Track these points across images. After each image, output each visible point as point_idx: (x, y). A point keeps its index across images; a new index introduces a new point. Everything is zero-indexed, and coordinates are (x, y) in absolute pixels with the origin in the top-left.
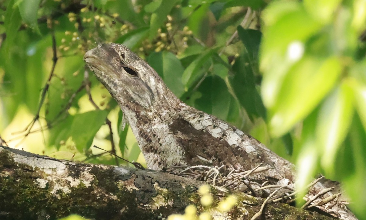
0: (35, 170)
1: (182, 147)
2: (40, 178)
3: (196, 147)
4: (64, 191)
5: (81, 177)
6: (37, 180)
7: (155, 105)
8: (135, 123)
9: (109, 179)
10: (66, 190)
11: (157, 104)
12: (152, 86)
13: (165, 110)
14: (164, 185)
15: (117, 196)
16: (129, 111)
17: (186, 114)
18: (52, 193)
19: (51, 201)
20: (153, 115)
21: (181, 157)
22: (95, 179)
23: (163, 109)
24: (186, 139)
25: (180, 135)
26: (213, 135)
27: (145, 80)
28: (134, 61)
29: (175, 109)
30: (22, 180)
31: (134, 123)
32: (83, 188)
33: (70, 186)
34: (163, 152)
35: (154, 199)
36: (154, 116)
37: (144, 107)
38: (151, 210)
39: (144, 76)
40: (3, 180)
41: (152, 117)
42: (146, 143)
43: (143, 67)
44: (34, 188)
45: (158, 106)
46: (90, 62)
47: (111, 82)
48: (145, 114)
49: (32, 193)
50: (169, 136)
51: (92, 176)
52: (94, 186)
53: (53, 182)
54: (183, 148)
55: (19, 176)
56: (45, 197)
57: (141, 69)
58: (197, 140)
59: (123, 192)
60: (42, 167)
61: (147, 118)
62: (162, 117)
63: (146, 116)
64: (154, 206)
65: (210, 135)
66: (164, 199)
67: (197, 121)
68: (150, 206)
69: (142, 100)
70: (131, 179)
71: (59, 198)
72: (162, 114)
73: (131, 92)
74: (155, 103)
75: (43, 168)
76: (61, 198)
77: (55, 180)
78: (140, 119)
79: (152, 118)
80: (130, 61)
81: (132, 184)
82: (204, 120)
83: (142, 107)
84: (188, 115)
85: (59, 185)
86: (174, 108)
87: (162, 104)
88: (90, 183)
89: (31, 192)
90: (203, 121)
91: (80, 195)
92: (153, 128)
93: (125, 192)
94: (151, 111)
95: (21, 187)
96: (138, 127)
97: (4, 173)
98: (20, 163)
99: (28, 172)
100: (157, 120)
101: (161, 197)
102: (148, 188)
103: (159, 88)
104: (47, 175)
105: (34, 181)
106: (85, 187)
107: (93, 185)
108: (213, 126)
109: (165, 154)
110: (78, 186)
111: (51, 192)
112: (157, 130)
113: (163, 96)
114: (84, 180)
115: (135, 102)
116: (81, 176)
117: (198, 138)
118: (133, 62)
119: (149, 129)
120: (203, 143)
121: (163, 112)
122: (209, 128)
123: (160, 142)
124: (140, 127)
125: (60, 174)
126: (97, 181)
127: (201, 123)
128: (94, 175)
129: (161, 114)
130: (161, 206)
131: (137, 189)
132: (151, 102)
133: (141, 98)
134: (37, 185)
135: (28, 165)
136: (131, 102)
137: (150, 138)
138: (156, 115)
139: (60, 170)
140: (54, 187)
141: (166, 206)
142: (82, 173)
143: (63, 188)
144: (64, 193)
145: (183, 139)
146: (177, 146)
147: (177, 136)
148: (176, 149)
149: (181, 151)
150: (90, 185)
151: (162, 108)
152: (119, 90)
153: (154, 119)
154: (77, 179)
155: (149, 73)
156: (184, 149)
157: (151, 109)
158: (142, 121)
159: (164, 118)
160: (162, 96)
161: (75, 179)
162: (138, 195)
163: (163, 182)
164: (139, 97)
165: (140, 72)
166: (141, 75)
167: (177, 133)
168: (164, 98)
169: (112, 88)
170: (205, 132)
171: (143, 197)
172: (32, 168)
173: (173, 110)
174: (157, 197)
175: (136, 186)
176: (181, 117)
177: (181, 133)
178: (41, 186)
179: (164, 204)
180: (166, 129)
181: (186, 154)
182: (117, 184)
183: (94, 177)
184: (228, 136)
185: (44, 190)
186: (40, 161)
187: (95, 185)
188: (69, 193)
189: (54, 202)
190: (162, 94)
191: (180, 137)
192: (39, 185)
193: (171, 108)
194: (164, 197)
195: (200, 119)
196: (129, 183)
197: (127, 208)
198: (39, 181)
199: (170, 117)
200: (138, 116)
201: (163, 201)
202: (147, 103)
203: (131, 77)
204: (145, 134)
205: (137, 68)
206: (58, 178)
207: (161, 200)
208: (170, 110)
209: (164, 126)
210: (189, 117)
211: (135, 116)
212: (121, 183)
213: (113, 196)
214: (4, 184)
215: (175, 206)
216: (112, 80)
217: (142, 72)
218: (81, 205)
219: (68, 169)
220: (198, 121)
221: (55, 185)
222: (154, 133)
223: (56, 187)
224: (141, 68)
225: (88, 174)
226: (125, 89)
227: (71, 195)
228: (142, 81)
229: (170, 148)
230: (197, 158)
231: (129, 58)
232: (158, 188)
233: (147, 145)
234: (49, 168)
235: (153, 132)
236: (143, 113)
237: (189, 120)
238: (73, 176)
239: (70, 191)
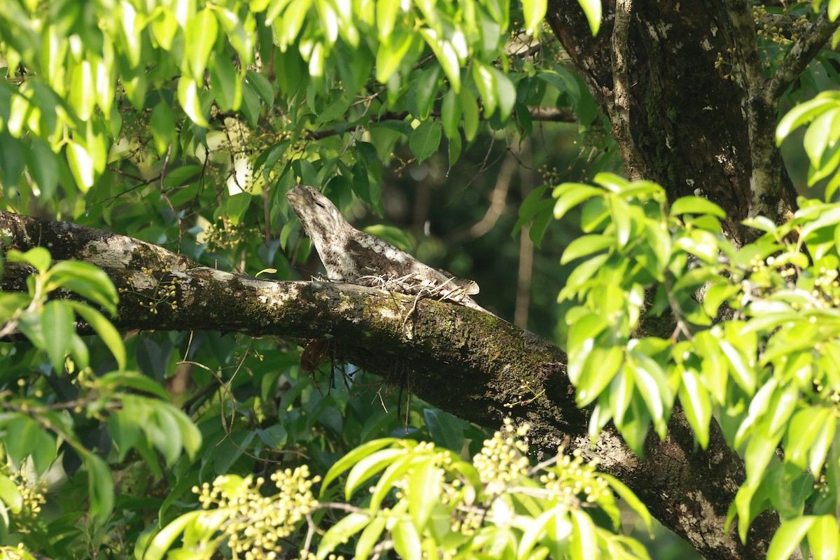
0: (258, 290)
2: (262, 296)
3: (364, 260)
5: (289, 292)
7: (336, 230)
9: (309, 292)
10: (280, 303)
11: (338, 229)
12: (335, 216)
13: (344, 233)
14: (346, 294)
15: (315, 304)
17: (356, 236)
19: (270, 311)
22: (299, 293)
24: (356, 255)
26: (375, 251)
27: (330, 212)
29: (349, 233)
30: (249, 298)
32: (291, 300)
33: (283, 300)
35: (341, 304)
38: (339, 312)
39: (329, 209)
40: (237, 299)
44: (258, 303)
45: (339, 231)
46: (291, 198)
50: (345, 253)
51: (297, 291)
52: (299, 298)
53: (271, 298)
55: (247, 295)
56: (266, 309)
57: (327, 204)
59: (319, 301)
61: (331, 239)
63: (330, 237)
64: (341, 309)
65: (373, 251)
67: (363, 242)
68: (338, 309)
69: (328, 226)
70: (324, 291)
71: (275, 309)
73: (320, 220)
75: (263, 288)
76: (277, 310)
77: (272, 296)
80: (319, 198)
81: (325, 295)
83: (328, 231)
84: (358, 237)
85: (275, 300)
87: (341, 229)
88: (296, 296)
89: (256, 306)
90: (368, 241)
91: (290, 306)
92: (334, 248)
94: (334, 234)
95: (249, 303)
97: (237, 294)
99: (253, 292)
102: (336, 297)
103: (339, 218)
104: (266, 294)
105: (258, 298)
106: (293, 299)
108: (375, 244)
110: (288, 299)
111: (270, 305)
114: (292, 294)
115: (323, 227)
117: (365, 254)
118: (322, 199)
120: (369, 257)
121: (342, 235)
122: (372, 246)
123: (338, 258)
125: (275, 292)
127: (367, 243)
131: (329, 298)
132: (334, 228)
134: (260, 301)
135: (250, 286)
136: (319, 227)
138: (337, 238)
139: (275, 289)
142: (290, 290)
143: (278, 302)
144: (279, 305)
145: (354, 255)
146: (350, 261)
148: (349, 263)
149: (354, 264)
150: (296, 298)
151: (341, 232)
152: (311, 218)
153: (336, 240)
155: (332, 207)
156: (355, 262)
158: (326, 241)
159: (342, 240)
161: (286, 294)
162: (330, 302)
163: (346, 291)
164: (326, 223)
165: (326, 206)
166: (327, 208)
167: (350, 251)
169: (306, 216)
170: (370, 249)
171: (333, 303)
172: (256, 288)
173: (347, 234)
174: (343, 302)
175: (328, 296)
176: (353, 239)
177: (353, 251)
178: (262, 301)
179: (348, 308)
180: (343, 248)
181: (357, 266)
182: (314, 296)
184: (385, 251)
185: (265, 304)
189: (272, 312)
191: (352, 254)
194: (348, 302)
195: (365, 240)
196: (323, 294)
197: (322, 312)
198: (261, 298)
199: (346, 239)
200: (324, 238)
202: (331, 228)
203: (321, 209)
205: (324, 203)
206: (274, 294)
209: (342, 246)
210: (358, 239)
212: (317, 294)
213: (312, 305)
214: (237, 301)
215: (355, 308)
216: (306, 211)
218: (291, 313)
219: (280, 287)
223: (273, 301)
226: (316, 218)
227: (284, 306)
230: (366, 269)
231: (318, 195)
232: (343, 296)
234: (267, 288)
237: (358, 241)
238: (284, 292)
239: (282, 304)
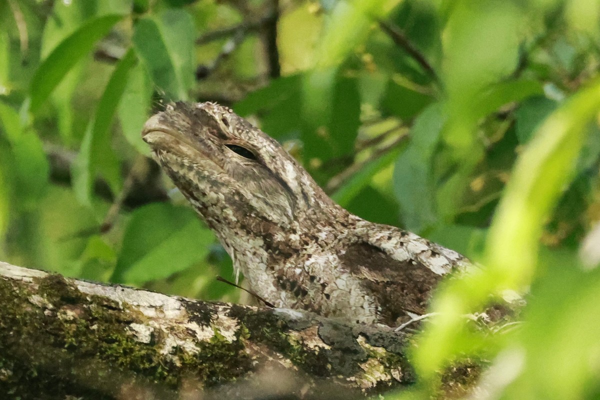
0: (124, 309)
1: (373, 297)
2: (137, 323)
3: (403, 296)
4: (188, 350)
5: (214, 323)
6: (133, 325)
7: (301, 220)
8: (265, 260)
9: (268, 327)
10: (190, 348)
11: (305, 216)
12: (291, 181)
13: (324, 226)
14: (376, 341)
15: (292, 360)
16: (248, 237)
17: (371, 232)
18: (163, 354)
19: (163, 369)
20: (301, 238)
21: (374, 317)
22: (241, 327)
23: (319, 226)
24: (379, 281)
25: (365, 274)
26: (433, 270)
27: (275, 168)
28: (248, 130)
29: (343, 224)
30: (102, 325)
31: (262, 262)
32: (222, 343)
33: (198, 340)
34: (334, 312)
35: (363, 366)
36: (304, 241)
37: (279, 225)
38: (360, 388)
39: (272, 161)
40: (66, 326)
41: (300, 243)
42: (294, 300)
43: (268, 143)
44: (127, 341)
45: (308, 221)
46: (156, 141)
47: (204, 178)
48: (283, 240)
49: (125, 353)
50: (344, 276)
51: (235, 321)
52: (243, 340)
53: (163, 331)
54: (375, 299)
55: (96, 319)
56: (151, 361)
57: (265, 146)
58: (402, 280)
59: (302, 352)
60: (135, 304)
61: (290, 246)
62: (320, 240)
63: (287, 243)
64: (365, 381)
65: (428, 271)
66: (382, 367)
67: (396, 244)
68: (357, 379)
69: (273, 210)
70: (311, 328)
71: (178, 364)
72: (320, 234)
73: (248, 196)
74: (300, 215)
75: (138, 306)
76: (183, 364)
77: (166, 327)
78: (274, 252)
79: (298, 245)
80: (240, 131)
81: (316, 338)
82: (410, 241)
83: (276, 224)
84: (377, 234)
85: (176, 338)
86: (340, 222)
87: (315, 217)
88: (234, 335)
89: (124, 350)
90: (410, 243)
91: (220, 358)
92: (308, 263)
93: (305, 352)
94: (295, 232)
95: (103, 341)
96: (272, 268)
97: (65, 313)
98: (93, 294)
99: (110, 311)
100: (311, 247)
101: (376, 363)
102: (348, 344)
103: (305, 185)
104: (148, 318)
105: (127, 328)
106: (227, 341)
107: (241, 338)
108: (430, 252)
109: (339, 316)
110: (212, 339)
111: (162, 352)
112: (316, 266)
113: (315, 199)
114: (221, 328)
115: (260, 215)
116: (214, 321)
117: (404, 277)
118: (247, 133)
119: (300, 268)
120: (416, 286)
121: (319, 231)
122: (423, 257)
123: (327, 290)
124: (277, 267)
125: (172, 317)
126: (247, 330)
127: (406, 247)
128: (239, 321)
129: (316, 234)
130: (379, 380)
131: (327, 347)
132: (293, 214)
133: (271, 206)
134: (134, 336)
135: (107, 298)
136: (250, 216)
137: (303, 285)
138: (307, 239)
139: (171, 310)
140: (166, 341)
141: (389, 381)
142: (215, 316)
143: (184, 344)
144: (187, 352)
145: (373, 280)
146: (363, 297)
147: (361, 276)
148: (361, 302)
149: (373, 306)
150: (235, 339)
151: (316, 224)
152: (224, 194)
153: (305, 247)
154: (207, 326)
155: (280, 155)
156: (377, 301)
157: (294, 228)
158: (280, 253)
159: (326, 243)
160: (313, 200)
161: (204, 327)
162: (332, 359)
163: (375, 335)
164: (267, 203)
165: (262, 152)
166: (267, 159)
167: (359, 270)
168: (318, 204)
169: (207, 191)
170: (417, 265)
171: (342, 362)
172: (117, 303)
173: (339, 227)
174: (368, 362)
175: (324, 342)
176: (360, 240)
177: (367, 269)
178: (141, 338)
179: (384, 378)
180: (336, 262)
181: (382, 310)
182: (286, 338)
183: (239, 324)
184: (462, 271)
185: (148, 347)
186: (129, 294)
187: (244, 338)
188: (197, 352)
189: (168, 372)
190: (312, 197)
191: (366, 279)
192: (137, 337)
193: (335, 222)
194: (382, 363)
195: (402, 240)
196: (309, 336)
197: (314, 385)
198: (136, 329)
199: (336, 241)
200: (268, 246)
201: (382, 371)
202: (285, 215)
203: (247, 163)
204: (291, 280)
205: (255, 143)
206: (171, 324)
207: (377, 368)
208: (334, 227)
209: (331, 258)
210: (378, 238)
211: (261, 247)
212: (294, 335)
213: (283, 360)
214: (68, 333)
215: (406, 380)
216: (206, 173)
217: (268, 152)
218: (223, 378)
219: (186, 308)
220: (399, 243)
221: (168, 337)
222: (311, 274)
223: (171, 342)
224: (265, 144)
225: (226, 318)
226: (235, 190)
227: (202, 357)
228: (269, 170)
229: (349, 302)
230: (406, 317)
231: (236, 125)
232: (367, 345)
233: (296, 303)
234: (148, 305)
235: (308, 273)
236: (279, 237)
237: (381, 244)
238: (199, 321)
239: (198, 350)
